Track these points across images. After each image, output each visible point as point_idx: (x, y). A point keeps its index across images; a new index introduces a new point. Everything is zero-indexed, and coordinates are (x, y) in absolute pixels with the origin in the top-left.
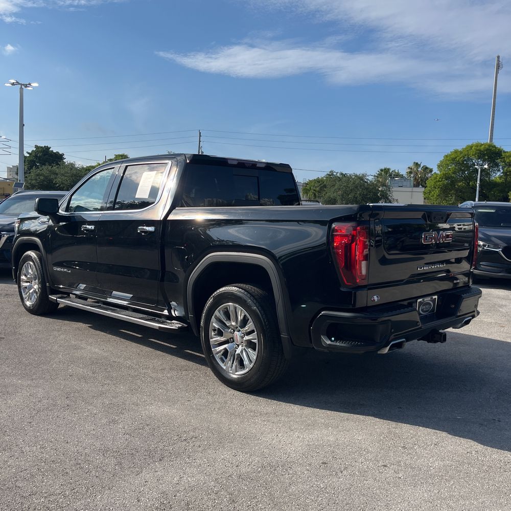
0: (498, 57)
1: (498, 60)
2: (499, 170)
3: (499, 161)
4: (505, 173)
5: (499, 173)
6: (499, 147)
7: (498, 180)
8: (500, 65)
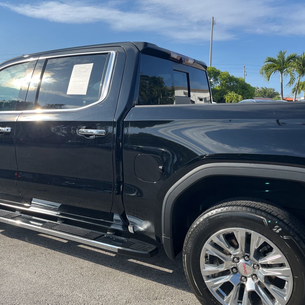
0: (213, 18)
1: (213, 20)
2: (218, 83)
3: (218, 77)
4: (222, 85)
5: (218, 85)
6: (218, 69)
7: (218, 89)
8: (214, 22)
